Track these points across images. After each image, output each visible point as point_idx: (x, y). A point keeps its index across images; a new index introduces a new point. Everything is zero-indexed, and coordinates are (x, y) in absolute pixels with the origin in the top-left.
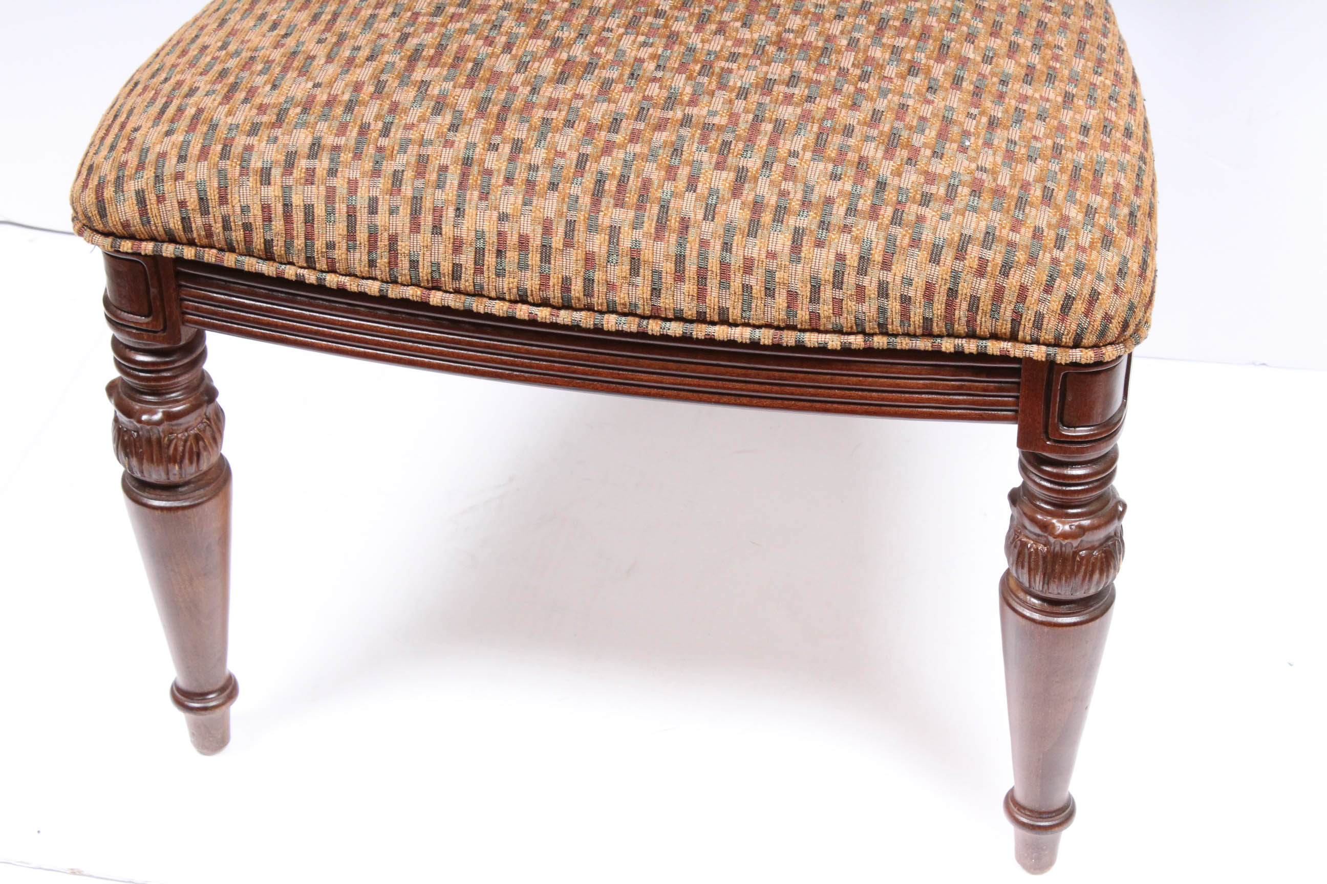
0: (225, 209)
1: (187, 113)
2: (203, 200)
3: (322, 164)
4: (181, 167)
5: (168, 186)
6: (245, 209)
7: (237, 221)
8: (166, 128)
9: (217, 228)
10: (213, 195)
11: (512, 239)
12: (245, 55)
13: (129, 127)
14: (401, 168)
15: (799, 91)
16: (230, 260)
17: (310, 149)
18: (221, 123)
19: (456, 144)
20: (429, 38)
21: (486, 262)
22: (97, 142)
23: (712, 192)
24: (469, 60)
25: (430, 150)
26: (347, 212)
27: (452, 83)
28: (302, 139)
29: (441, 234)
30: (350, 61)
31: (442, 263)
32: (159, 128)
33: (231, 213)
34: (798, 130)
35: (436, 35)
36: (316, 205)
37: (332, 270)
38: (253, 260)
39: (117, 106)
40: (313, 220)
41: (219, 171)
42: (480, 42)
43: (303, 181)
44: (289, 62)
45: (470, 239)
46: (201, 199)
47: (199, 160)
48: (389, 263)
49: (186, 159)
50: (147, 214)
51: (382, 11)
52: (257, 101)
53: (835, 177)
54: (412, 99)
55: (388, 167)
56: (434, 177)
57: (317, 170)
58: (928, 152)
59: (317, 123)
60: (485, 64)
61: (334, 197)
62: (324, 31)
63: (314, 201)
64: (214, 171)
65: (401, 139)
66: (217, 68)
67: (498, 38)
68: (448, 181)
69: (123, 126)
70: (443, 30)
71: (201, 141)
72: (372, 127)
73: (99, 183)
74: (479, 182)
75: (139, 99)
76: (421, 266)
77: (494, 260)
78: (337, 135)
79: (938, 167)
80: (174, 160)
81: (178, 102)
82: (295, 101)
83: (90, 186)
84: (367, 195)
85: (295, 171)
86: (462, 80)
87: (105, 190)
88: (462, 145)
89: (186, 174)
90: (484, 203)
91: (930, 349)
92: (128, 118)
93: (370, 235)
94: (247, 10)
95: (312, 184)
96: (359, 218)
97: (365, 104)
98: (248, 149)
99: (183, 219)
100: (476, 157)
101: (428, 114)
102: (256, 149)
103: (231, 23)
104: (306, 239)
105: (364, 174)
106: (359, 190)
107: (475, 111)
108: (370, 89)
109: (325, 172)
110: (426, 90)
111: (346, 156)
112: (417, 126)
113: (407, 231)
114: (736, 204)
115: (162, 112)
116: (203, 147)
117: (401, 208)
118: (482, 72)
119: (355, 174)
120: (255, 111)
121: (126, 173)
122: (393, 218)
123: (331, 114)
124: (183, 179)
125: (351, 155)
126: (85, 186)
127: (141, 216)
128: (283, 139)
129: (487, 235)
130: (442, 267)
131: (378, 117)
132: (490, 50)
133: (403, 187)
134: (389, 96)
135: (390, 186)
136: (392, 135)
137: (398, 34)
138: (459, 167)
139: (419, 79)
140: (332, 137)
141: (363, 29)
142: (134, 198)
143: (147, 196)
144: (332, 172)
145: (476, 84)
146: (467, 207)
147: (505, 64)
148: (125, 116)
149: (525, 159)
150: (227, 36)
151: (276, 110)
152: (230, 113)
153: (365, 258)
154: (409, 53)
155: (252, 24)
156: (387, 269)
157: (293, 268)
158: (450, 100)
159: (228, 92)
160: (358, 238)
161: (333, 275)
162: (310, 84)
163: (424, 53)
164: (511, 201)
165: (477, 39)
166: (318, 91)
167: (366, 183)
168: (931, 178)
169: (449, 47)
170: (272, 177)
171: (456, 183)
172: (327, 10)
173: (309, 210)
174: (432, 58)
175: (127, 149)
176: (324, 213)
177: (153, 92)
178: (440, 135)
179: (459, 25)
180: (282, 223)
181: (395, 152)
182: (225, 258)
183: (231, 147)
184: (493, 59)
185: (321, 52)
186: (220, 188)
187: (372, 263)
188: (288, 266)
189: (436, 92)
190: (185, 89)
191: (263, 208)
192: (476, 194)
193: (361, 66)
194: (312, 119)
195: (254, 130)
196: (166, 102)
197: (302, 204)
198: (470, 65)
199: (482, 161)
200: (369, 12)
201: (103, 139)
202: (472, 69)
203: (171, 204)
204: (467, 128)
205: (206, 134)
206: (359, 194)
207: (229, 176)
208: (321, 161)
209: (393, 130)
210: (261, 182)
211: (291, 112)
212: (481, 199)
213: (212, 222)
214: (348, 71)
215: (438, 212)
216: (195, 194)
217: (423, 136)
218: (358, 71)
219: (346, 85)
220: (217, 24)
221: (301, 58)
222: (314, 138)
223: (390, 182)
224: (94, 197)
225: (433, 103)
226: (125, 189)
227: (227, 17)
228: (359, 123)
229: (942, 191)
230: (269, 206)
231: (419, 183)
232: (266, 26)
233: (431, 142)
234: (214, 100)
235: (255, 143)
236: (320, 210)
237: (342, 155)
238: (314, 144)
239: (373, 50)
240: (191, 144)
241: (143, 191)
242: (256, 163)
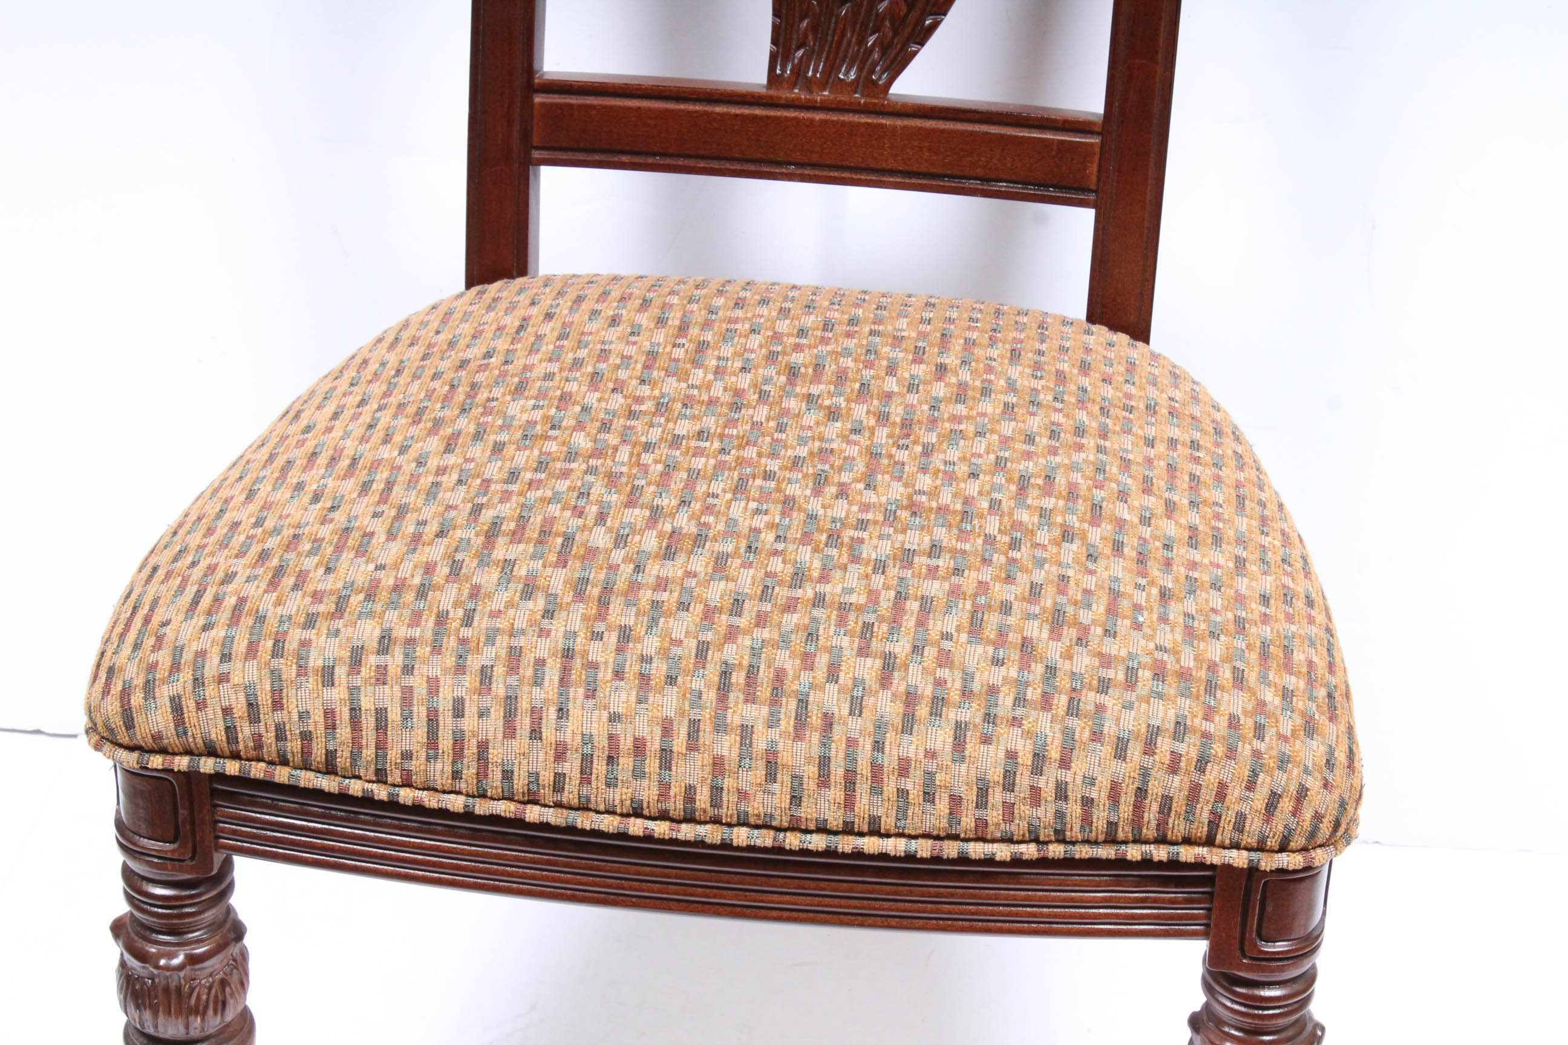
0: (279, 716)
1: (226, 603)
2: (252, 706)
3: (395, 660)
4: (225, 667)
5: (210, 691)
6: (303, 716)
7: (294, 729)
8: (202, 622)
9: (269, 738)
10: (264, 699)
11: (626, 743)
12: (288, 532)
13: (156, 620)
14: (490, 663)
15: (944, 562)
16: (282, 775)
17: (380, 643)
18: (269, 614)
19: (553, 634)
20: (507, 509)
21: (594, 771)
22: (115, 639)
23: (857, 682)
24: (557, 535)
25: (522, 641)
26: (428, 716)
27: (541, 562)
28: (369, 631)
29: (541, 739)
30: (417, 538)
31: (542, 773)
32: (194, 621)
33: (286, 721)
34: (948, 609)
35: (515, 505)
36: (389, 709)
37: (407, 784)
38: (311, 775)
39: (134, 597)
40: (386, 726)
41: (272, 672)
42: (568, 513)
43: (373, 681)
44: (343, 540)
45: (575, 743)
46: (250, 705)
47: (246, 659)
48: (478, 774)
49: (230, 659)
50: (184, 723)
51: (445, 478)
52: (310, 587)
53: (997, 662)
54: (495, 581)
55: (474, 662)
56: (529, 672)
57: (389, 667)
58: (1099, 631)
59: (384, 612)
60: (577, 538)
61: (412, 697)
62: (379, 503)
63: (388, 704)
64: (266, 672)
65: (487, 629)
66: (255, 549)
67: (588, 507)
68: (547, 678)
69: (147, 620)
70: (522, 499)
71: (247, 636)
72: (451, 616)
73: (124, 689)
74: (583, 677)
75: (164, 588)
76: (516, 776)
77: (605, 767)
78: (410, 626)
79: (1111, 647)
80: (216, 660)
81: (214, 590)
82: (355, 586)
83: (112, 692)
84: (450, 695)
85: (363, 669)
86: (553, 558)
87: (132, 697)
88: (561, 634)
89: (231, 676)
90: (591, 702)
91: (1113, 857)
92: (152, 610)
93: (455, 741)
94: (278, 478)
95: (384, 684)
96: (441, 723)
97: (439, 588)
98: (305, 644)
99: (227, 728)
100: (578, 648)
101: (517, 599)
102: (314, 645)
103: (262, 494)
104: (377, 748)
105: (445, 671)
106: (441, 690)
107: (571, 593)
108: (443, 570)
109: (399, 669)
110: (512, 571)
111: (424, 651)
112: (505, 613)
113: (500, 736)
114: (885, 696)
115: (195, 602)
116: (251, 643)
117: (492, 710)
118: (575, 548)
119: (434, 672)
120: (308, 600)
121: (158, 676)
122: (483, 722)
123: (401, 601)
124: (228, 681)
125: (429, 649)
126: (106, 692)
127: (176, 726)
128: (347, 632)
129: (596, 739)
130: (541, 778)
131: (456, 604)
132: (580, 522)
133: (494, 686)
134: (468, 579)
135: (478, 684)
136: (475, 623)
137: (470, 505)
138: (558, 660)
139: (502, 558)
140: (404, 628)
141: (426, 500)
142: (168, 704)
143: (184, 703)
144: (408, 670)
145: (570, 563)
146: (571, 706)
147: (600, 538)
148: (147, 607)
149: (635, 650)
150: (261, 511)
151: (334, 598)
152: (279, 603)
153: (448, 769)
154: (485, 528)
155: (288, 495)
156: (475, 781)
157: (359, 782)
158: (541, 582)
159: (273, 577)
160: (440, 746)
161: (408, 790)
162: (371, 567)
163: (503, 527)
164: (622, 698)
165: (563, 509)
166: (381, 574)
167: (449, 682)
168: (1106, 661)
169: (532, 520)
170: (336, 677)
171: (556, 679)
172: (377, 478)
173: (381, 715)
174: (514, 533)
175: (158, 646)
176: (399, 718)
177: (180, 578)
178: (532, 623)
179: (539, 493)
180: (349, 730)
181: (481, 644)
182: (277, 772)
183: (284, 642)
184: (586, 533)
185: (380, 528)
186: (273, 691)
187: (456, 775)
188: (353, 781)
189: (523, 572)
190: (220, 574)
191: (326, 713)
192: (581, 691)
193: (430, 544)
194: (378, 607)
195: (310, 622)
196: (198, 591)
197: (373, 708)
198: (560, 540)
199: (586, 653)
200: (430, 479)
201: (122, 636)
202: (563, 545)
203: (213, 712)
204: (564, 614)
205: (252, 628)
206: (441, 695)
207: (284, 677)
208: (393, 657)
209: (476, 618)
210: (323, 682)
211: (352, 599)
212: (587, 697)
213: (263, 731)
214: (415, 549)
215: (536, 714)
216: (242, 699)
217: (513, 624)
218: (427, 549)
219: (416, 566)
220: (244, 496)
221: (356, 535)
222: (383, 631)
223: (478, 679)
224: (119, 705)
225: (521, 586)
226: (157, 695)
227: (256, 488)
228: (435, 611)
229: (1121, 676)
230: (333, 712)
231: (513, 680)
232: (306, 499)
233: (523, 632)
234: (258, 587)
235: (313, 637)
236: (394, 715)
237: (418, 649)
238: (383, 637)
239: (442, 524)
240: (236, 641)
241: (179, 697)
242: (315, 661)
